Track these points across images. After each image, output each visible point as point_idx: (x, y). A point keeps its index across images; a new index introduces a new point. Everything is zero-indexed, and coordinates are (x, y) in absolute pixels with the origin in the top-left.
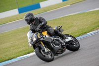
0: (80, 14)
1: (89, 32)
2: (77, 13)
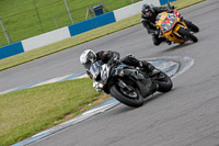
0: (16, 93)
1: (38, 131)
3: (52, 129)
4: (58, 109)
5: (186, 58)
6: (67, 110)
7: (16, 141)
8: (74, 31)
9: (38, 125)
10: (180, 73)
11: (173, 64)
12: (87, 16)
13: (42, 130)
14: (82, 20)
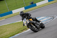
0: (11, 24)
2: (9, 23)
3: (20, 34)
4: (21, 28)
5: (55, 16)
6: (24, 29)
7: (11, 36)
8: (26, 8)
9: (16, 33)
10: (53, 20)
11: (51, 17)
12: (29, 5)
13: (17, 34)
14: (28, 6)
